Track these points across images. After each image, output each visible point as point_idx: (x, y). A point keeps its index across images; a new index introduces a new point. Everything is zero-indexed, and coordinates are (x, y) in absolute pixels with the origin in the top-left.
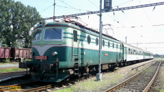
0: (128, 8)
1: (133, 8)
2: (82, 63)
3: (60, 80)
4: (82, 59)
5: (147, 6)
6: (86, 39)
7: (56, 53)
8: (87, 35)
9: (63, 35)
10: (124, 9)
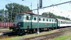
0: (59, 4)
1: (61, 4)
2: (31, 28)
3: (21, 34)
4: (31, 26)
5: (67, 3)
6: (33, 19)
7: (20, 24)
8: (34, 17)
9: (22, 18)
10: (57, 5)
